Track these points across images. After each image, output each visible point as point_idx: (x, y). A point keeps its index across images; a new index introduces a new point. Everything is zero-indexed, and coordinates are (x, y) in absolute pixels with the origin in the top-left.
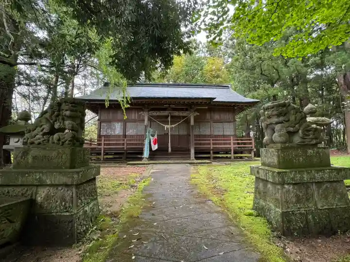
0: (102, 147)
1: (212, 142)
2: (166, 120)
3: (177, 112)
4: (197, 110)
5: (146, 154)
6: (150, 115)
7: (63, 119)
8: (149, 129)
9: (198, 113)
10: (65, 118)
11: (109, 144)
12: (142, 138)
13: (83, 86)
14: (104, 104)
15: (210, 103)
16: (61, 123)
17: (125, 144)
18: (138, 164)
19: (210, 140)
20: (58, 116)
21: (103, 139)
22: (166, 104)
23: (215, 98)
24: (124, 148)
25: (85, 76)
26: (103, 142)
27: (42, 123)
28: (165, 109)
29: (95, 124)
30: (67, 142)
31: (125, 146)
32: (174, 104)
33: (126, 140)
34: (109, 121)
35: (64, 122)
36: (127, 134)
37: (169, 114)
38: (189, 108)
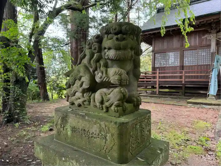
0: (157, 80)
5: (213, 90)
6: (220, 37)
7: (106, 66)
8: (217, 56)
10: (109, 62)
11: (164, 77)
13: (137, 19)
14: (160, 33)
16: (102, 73)
17: (183, 77)
18: (202, 104)
20: (98, 61)
21: (158, 72)
24: (182, 81)
25: (138, 9)
26: (157, 75)
27: (81, 74)
29: (149, 56)
30: (113, 108)
31: (183, 80)
33: (184, 72)
34: (163, 52)
35: (106, 71)
36: (184, 65)
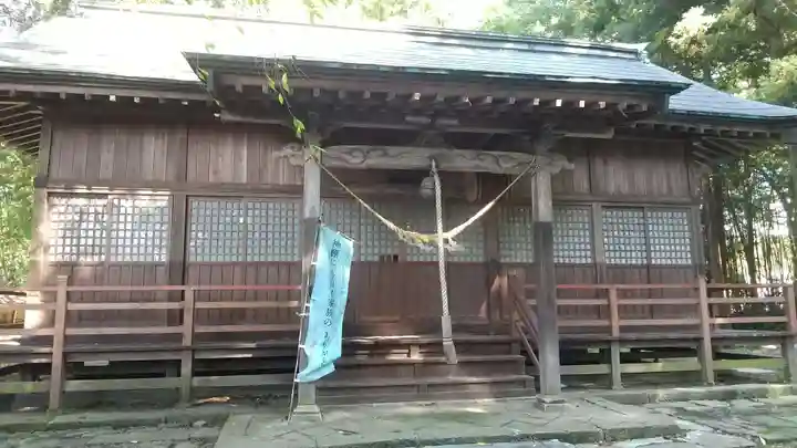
0: (57, 330)
1: (615, 302)
3: (468, 153)
8: (328, 236)
12: (293, 279)
17: (188, 318)
19: (607, 294)
21: (62, 289)
24: (179, 337)
26: (61, 305)
31: (186, 329)
33: (189, 295)
36: (192, 259)
37: (431, 166)
38: (525, 134)
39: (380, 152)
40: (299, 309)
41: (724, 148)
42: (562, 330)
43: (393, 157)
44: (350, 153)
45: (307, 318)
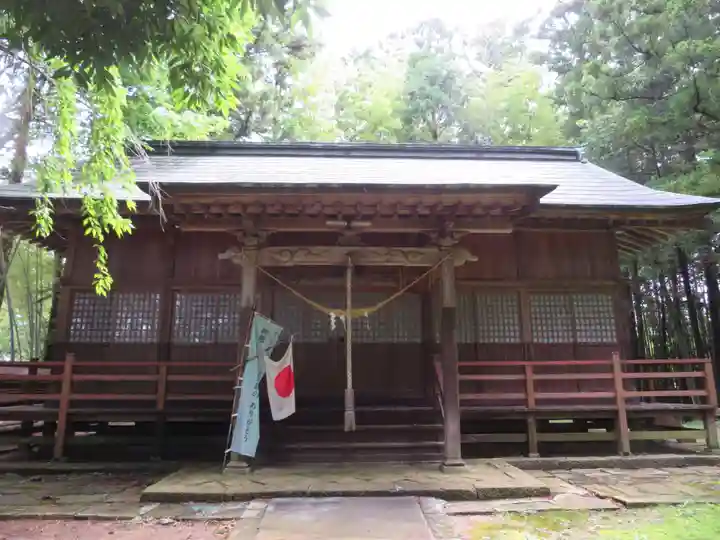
0: (64, 396)
1: (531, 377)
2: (335, 282)
3: (381, 250)
4: (470, 243)
5: (246, 439)
6: (267, 263)
8: (260, 323)
9: (474, 253)
12: (228, 357)
15: (525, 210)
17: (161, 389)
19: (522, 370)
21: (69, 364)
22: (333, 217)
23: (551, 188)
26: (67, 376)
28: (330, 239)
31: (160, 397)
32: (366, 218)
33: (163, 370)
36: (175, 341)
37: (347, 261)
38: (434, 232)
39: (306, 252)
40: (233, 383)
41: (647, 234)
42: (463, 403)
43: (314, 254)
44: (280, 253)
45: (239, 390)
